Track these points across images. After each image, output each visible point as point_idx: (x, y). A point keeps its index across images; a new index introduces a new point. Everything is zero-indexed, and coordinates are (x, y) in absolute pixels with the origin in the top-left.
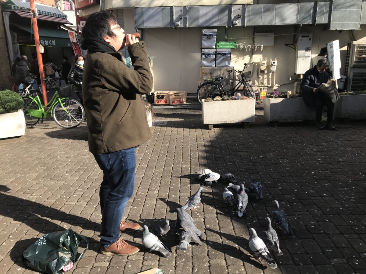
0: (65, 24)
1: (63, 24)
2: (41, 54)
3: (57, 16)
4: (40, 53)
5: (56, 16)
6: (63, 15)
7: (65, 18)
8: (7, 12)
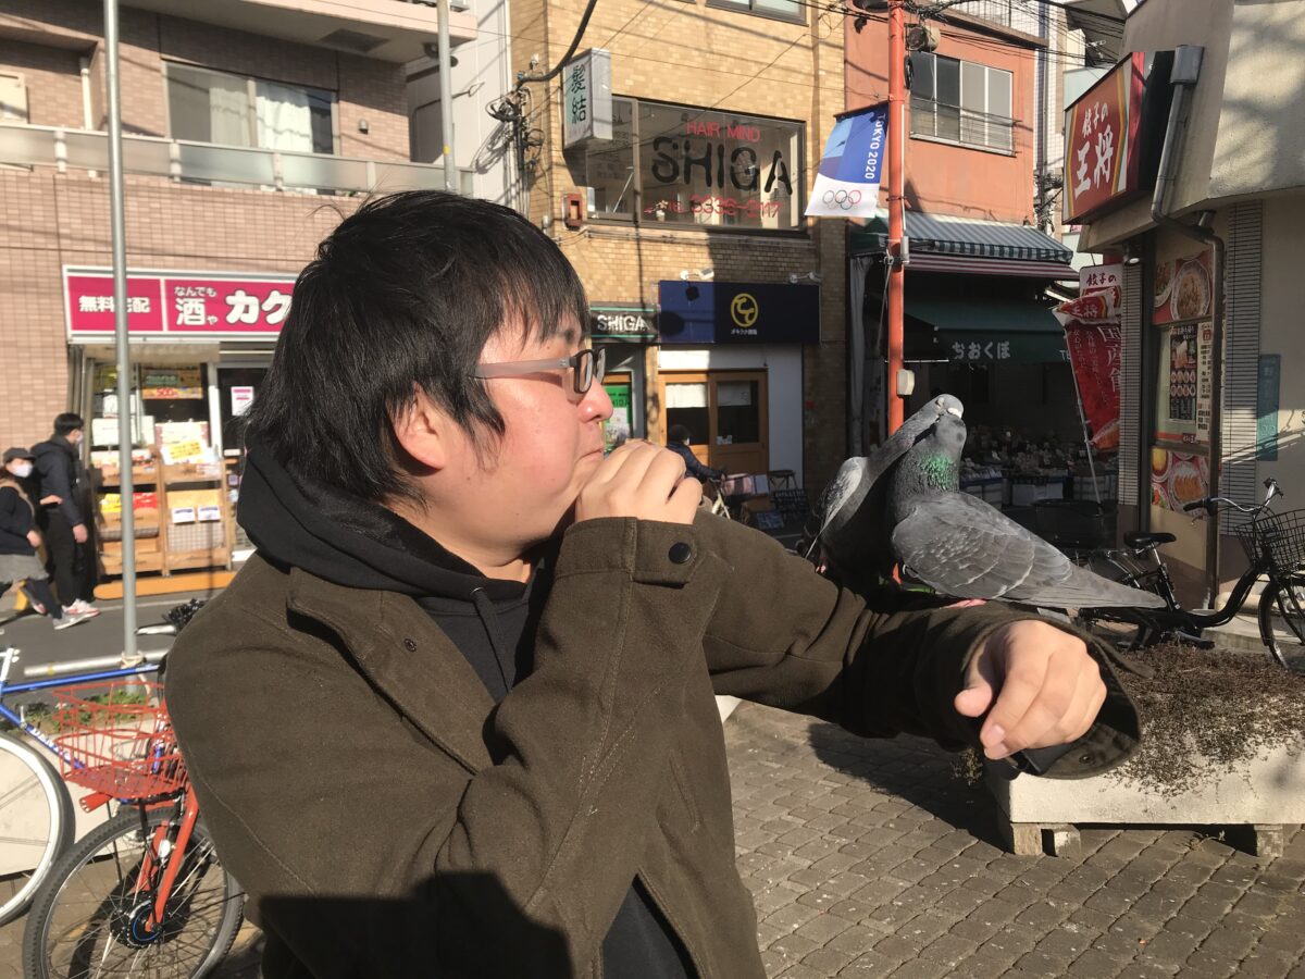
0: (1059, 282)
1: (1050, 282)
2: (902, 400)
3: (1034, 257)
4: (900, 396)
5: (1030, 254)
6: (1056, 251)
7: (1061, 259)
8: (861, 257)
